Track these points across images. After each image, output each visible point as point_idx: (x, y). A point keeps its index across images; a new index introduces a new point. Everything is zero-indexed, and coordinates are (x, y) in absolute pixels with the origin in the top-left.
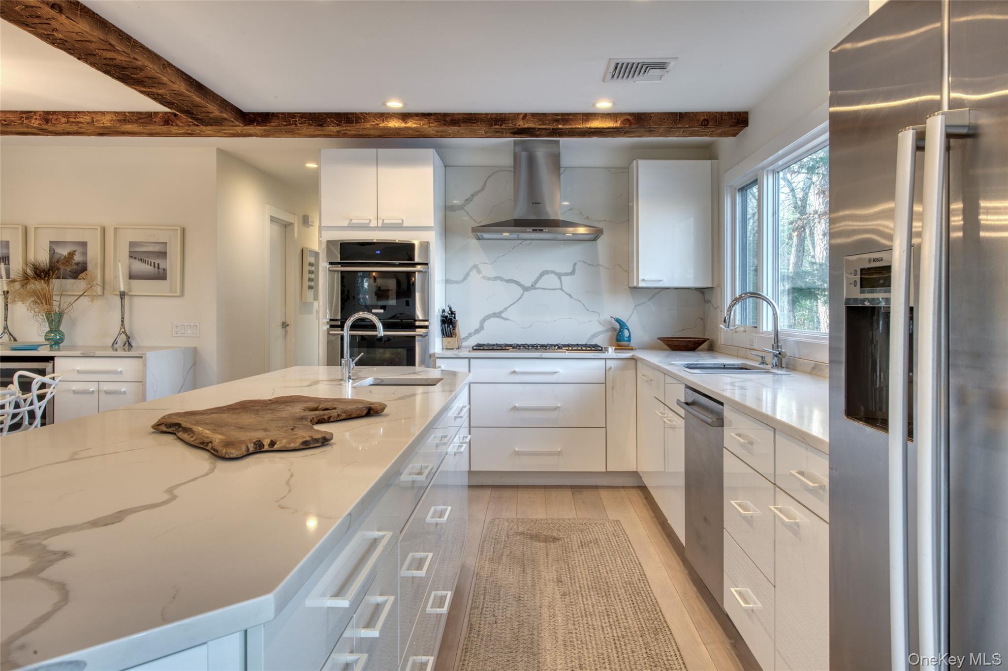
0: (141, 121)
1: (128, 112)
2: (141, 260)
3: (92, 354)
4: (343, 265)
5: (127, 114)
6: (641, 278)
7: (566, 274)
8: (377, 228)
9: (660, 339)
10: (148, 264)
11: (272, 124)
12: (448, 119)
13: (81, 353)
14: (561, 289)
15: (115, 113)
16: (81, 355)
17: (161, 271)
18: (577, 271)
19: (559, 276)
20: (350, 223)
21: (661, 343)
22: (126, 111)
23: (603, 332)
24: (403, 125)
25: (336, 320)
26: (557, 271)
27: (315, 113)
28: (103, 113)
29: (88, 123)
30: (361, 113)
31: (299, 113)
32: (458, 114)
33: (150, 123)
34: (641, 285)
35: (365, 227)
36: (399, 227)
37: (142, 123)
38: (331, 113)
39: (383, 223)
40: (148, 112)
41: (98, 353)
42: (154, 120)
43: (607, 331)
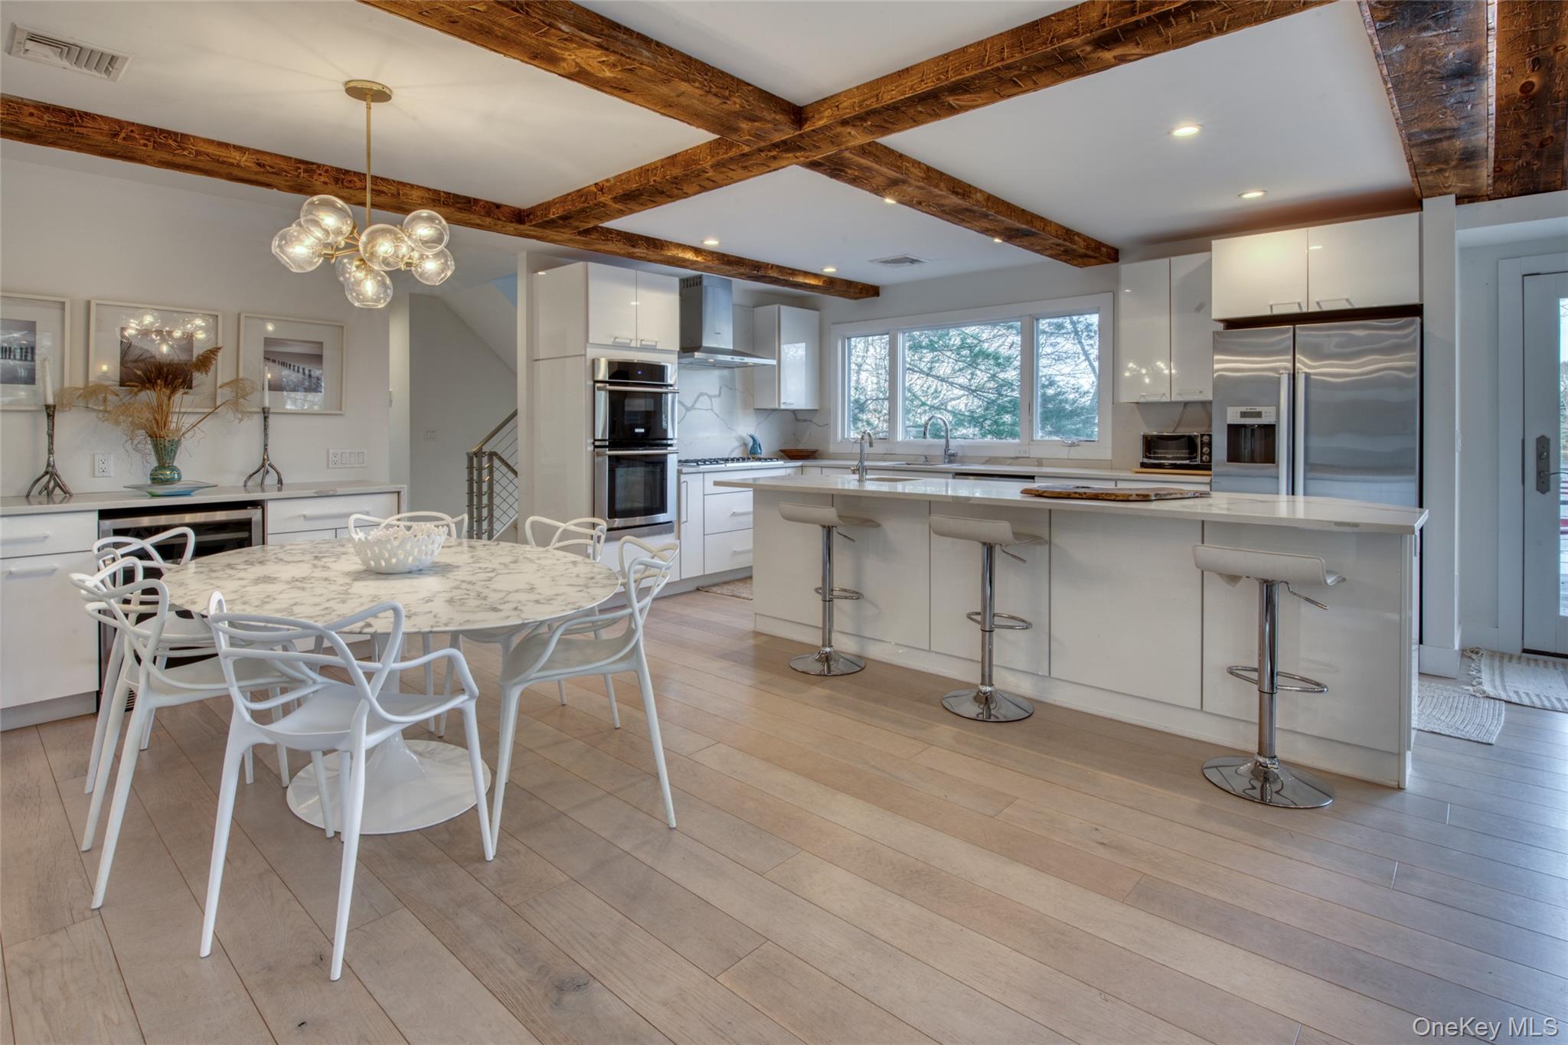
0: (458, 205)
1: (444, 192)
2: (283, 364)
3: (331, 493)
4: (611, 384)
5: (442, 194)
6: (782, 401)
7: (715, 396)
8: (636, 349)
9: (780, 450)
10: (294, 370)
11: (592, 237)
12: (726, 259)
13: (315, 493)
14: (712, 410)
15: (429, 190)
16: (316, 495)
17: (314, 380)
18: (722, 393)
19: (710, 397)
20: (614, 342)
21: (782, 454)
22: (441, 190)
23: (737, 447)
24: (695, 259)
25: (605, 440)
26: (709, 393)
27: (629, 233)
28: (412, 186)
29: (393, 195)
30: (666, 241)
31: (616, 230)
32: (732, 256)
33: (469, 211)
34: (783, 407)
35: (626, 347)
36: (652, 349)
37: (460, 208)
38: (642, 236)
39: (641, 345)
40: (468, 198)
41: (340, 491)
42: (474, 207)
43: (741, 446)
